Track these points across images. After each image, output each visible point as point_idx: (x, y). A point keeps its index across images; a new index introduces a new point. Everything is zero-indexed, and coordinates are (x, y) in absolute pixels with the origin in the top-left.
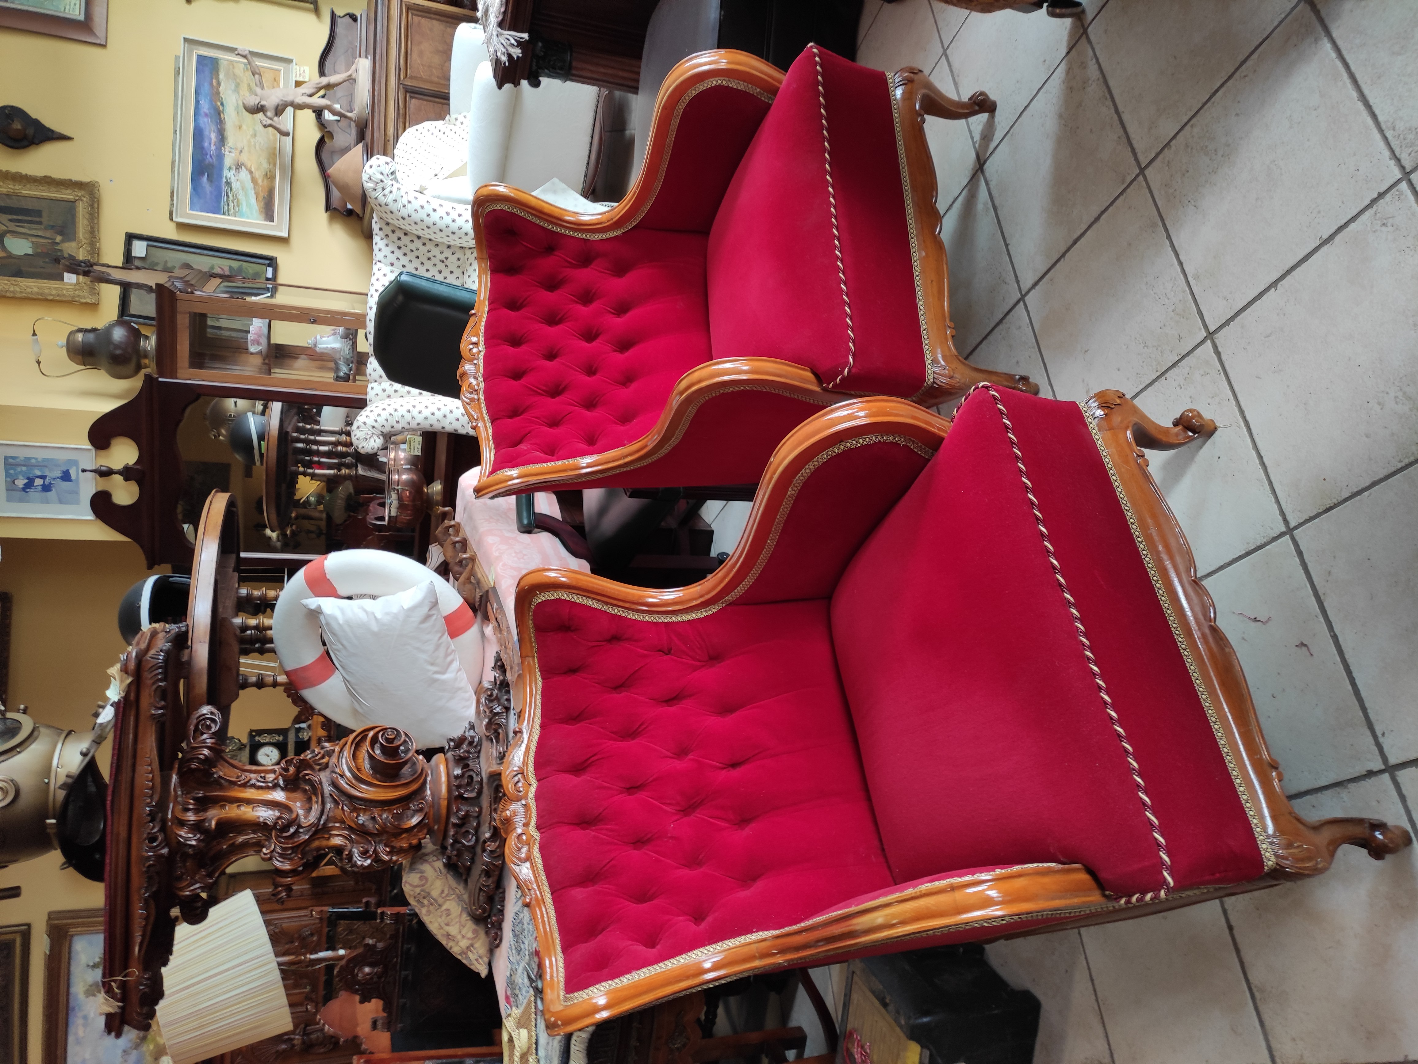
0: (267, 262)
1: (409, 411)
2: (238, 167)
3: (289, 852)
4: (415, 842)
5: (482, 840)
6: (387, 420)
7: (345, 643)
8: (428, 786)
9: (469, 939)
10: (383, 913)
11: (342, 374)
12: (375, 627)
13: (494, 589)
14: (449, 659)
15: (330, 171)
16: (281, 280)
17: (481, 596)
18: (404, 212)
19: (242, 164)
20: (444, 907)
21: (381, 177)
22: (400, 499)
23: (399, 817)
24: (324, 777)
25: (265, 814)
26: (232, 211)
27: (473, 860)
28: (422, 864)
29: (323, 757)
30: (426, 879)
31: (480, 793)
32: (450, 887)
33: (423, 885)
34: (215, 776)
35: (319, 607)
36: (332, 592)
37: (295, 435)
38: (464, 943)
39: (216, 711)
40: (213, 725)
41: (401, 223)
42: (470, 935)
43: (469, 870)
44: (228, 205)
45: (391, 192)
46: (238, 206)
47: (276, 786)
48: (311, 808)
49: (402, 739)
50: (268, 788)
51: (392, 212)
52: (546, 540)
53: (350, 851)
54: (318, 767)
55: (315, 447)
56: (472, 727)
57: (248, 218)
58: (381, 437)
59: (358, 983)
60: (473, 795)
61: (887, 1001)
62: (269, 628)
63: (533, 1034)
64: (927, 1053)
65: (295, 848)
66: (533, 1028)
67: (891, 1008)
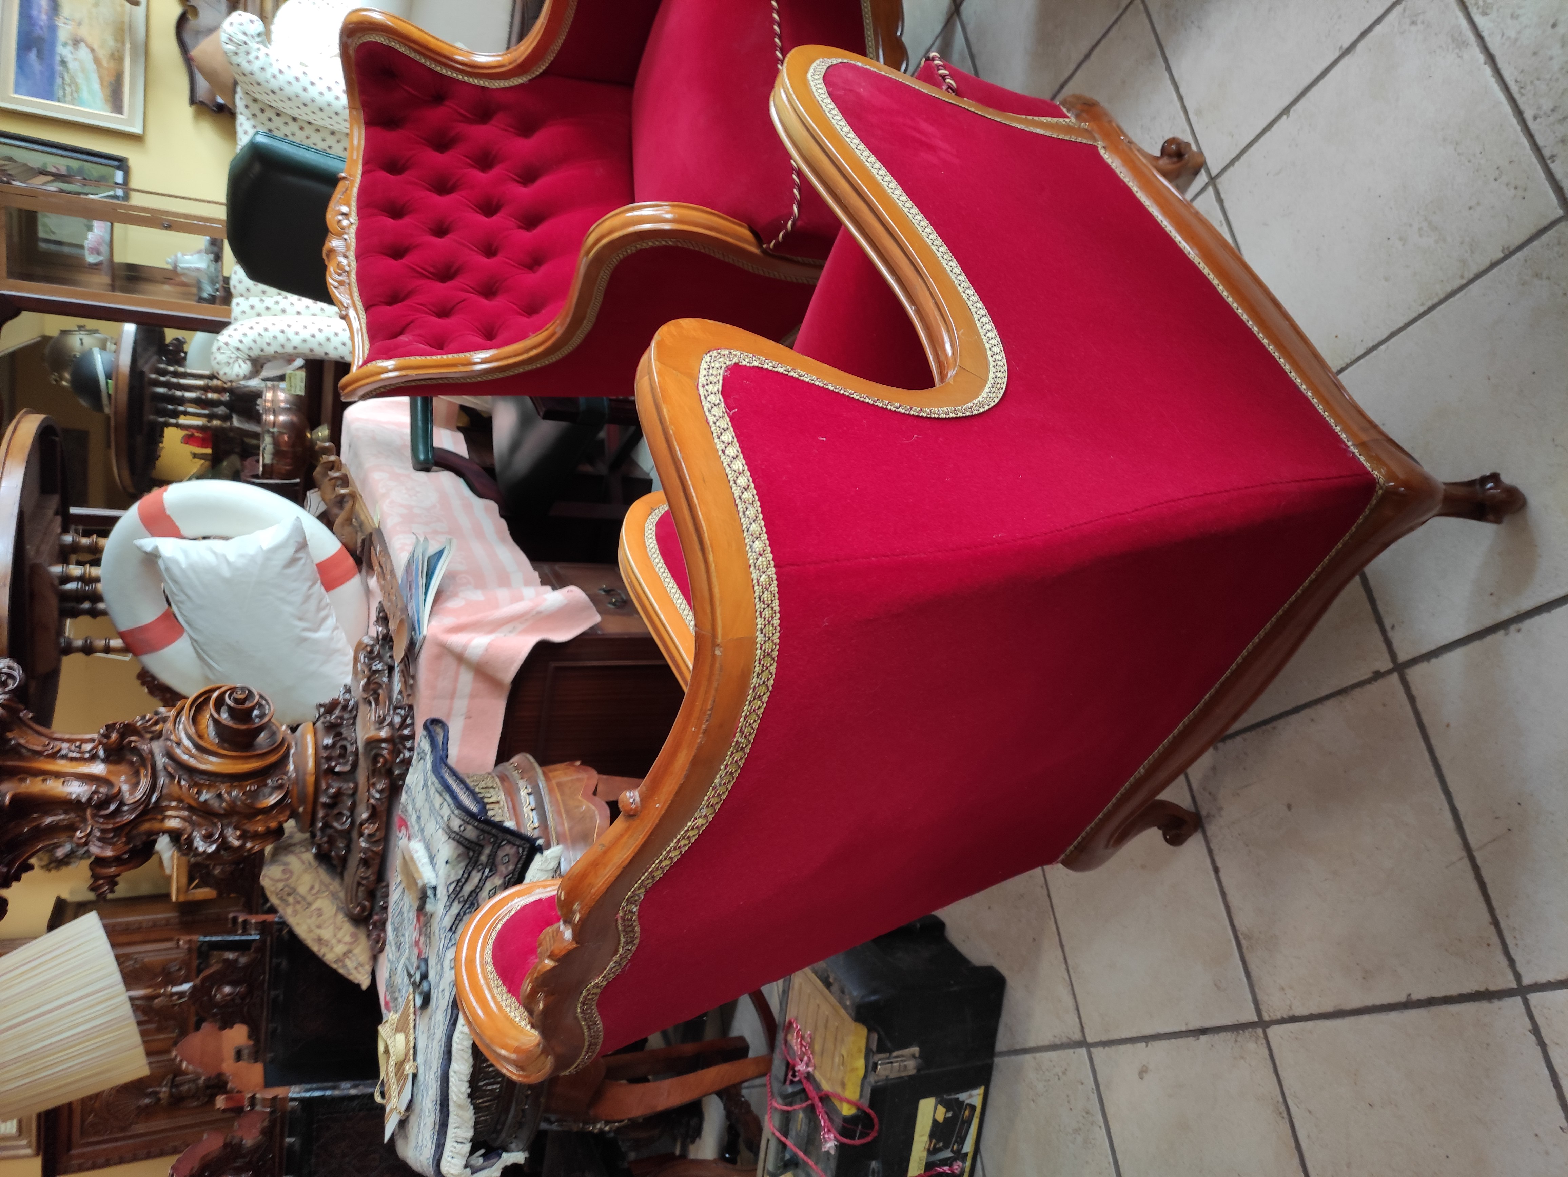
0: (116, 163)
1: (283, 332)
2: (76, 42)
3: (111, 835)
4: (273, 825)
5: (358, 823)
6: (255, 341)
7: (190, 592)
8: (291, 760)
9: (346, 943)
10: (245, 922)
11: (205, 295)
12: (226, 572)
13: (379, 531)
14: (323, 613)
15: (194, 53)
16: (135, 184)
17: (364, 541)
18: (274, 84)
19: (82, 40)
20: (315, 906)
21: (244, 38)
22: (276, 443)
23: (254, 795)
24: (157, 747)
25: (76, 790)
26: (69, 98)
27: (348, 848)
28: (286, 855)
29: (156, 723)
30: (291, 873)
31: (355, 766)
32: (322, 882)
33: (287, 879)
34: (13, 742)
35: (156, 549)
36: (176, 533)
37: (153, 376)
38: (340, 949)
39: (15, 665)
40: (10, 681)
41: (271, 99)
42: (348, 939)
43: (344, 860)
44: (64, 89)
45: (257, 58)
46: (77, 91)
47: (94, 758)
48: (138, 783)
49: (256, 701)
50: (85, 760)
51: (259, 84)
52: (446, 479)
53: (190, 836)
54: (149, 736)
55: (179, 393)
56: (348, 690)
57: (90, 107)
58: (248, 363)
59: (217, 1005)
60: (347, 768)
61: (831, 980)
62: (97, 580)
63: (412, 1038)
64: (875, 1036)
65: (118, 830)
66: (412, 1031)
67: (835, 988)
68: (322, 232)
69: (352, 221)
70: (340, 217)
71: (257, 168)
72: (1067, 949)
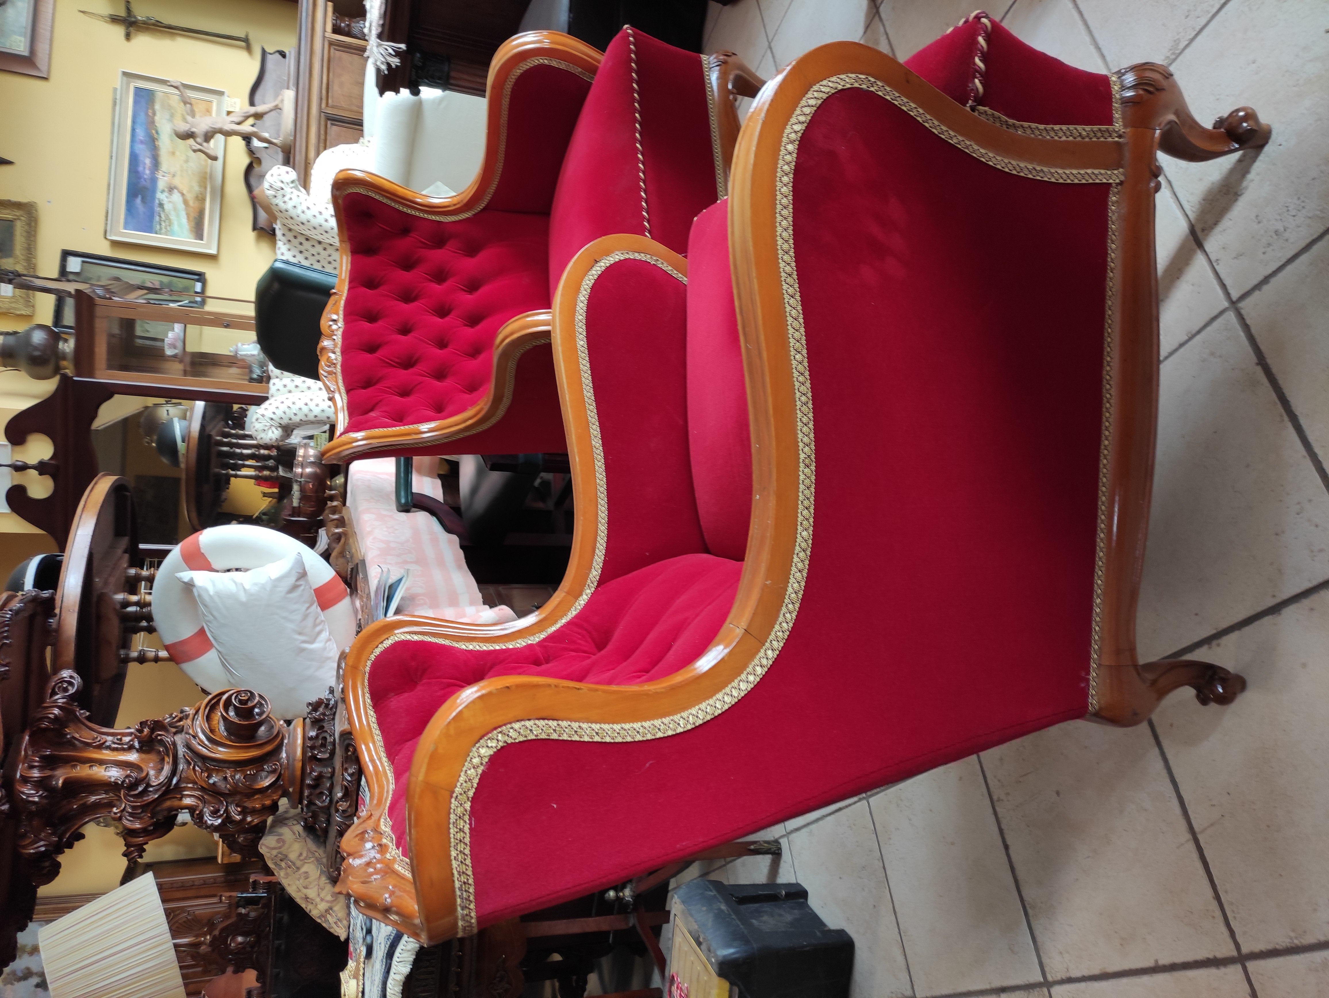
0: (196, 277)
1: (306, 404)
2: (171, 189)
3: (139, 811)
4: (268, 802)
5: (335, 800)
6: (285, 413)
7: (215, 613)
8: (284, 749)
9: (327, 902)
10: (255, 882)
11: (255, 376)
12: (243, 598)
13: (363, 562)
14: (318, 629)
15: (256, 192)
16: (209, 292)
17: (352, 569)
18: (303, 218)
19: (176, 188)
20: (303, 870)
21: (282, 185)
22: (302, 490)
23: (254, 778)
24: (179, 739)
25: (114, 774)
26: (164, 230)
27: (328, 821)
28: (281, 827)
29: (181, 720)
30: (284, 842)
31: (333, 753)
32: (309, 850)
33: (280, 848)
34: (68, 736)
35: (192, 579)
36: (208, 567)
37: (219, 438)
38: (323, 906)
39: (75, 675)
40: (70, 688)
41: (301, 229)
42: (329, 898)
43: (326, 832)
44: (160, 224)
45: (291, 199)
46: (170, 226)
47: (131, 748)
48: (163, 768)
49: (256, 701)
50: (124, 750)
51: (292, 218)
52: (421, 518)
53: (201, 811)
54: (174, 730)
55: (238, 451)
56: (332, 691)
57: (179, 236)
58: (279, 429)
59: (231, 952)
60: (327, 755)
61: (701, 940)
62: (149, 604)
63: (361, 983)
64: (736, 990)
65: (144, 807)
66: (361, 978)
67: (704, 947)
68: (317, 335)
69: (340, 325)
70: (331, 323)
71: (276, 286)
72: (898, 915)
